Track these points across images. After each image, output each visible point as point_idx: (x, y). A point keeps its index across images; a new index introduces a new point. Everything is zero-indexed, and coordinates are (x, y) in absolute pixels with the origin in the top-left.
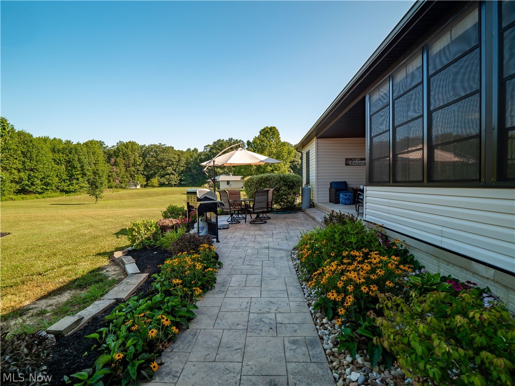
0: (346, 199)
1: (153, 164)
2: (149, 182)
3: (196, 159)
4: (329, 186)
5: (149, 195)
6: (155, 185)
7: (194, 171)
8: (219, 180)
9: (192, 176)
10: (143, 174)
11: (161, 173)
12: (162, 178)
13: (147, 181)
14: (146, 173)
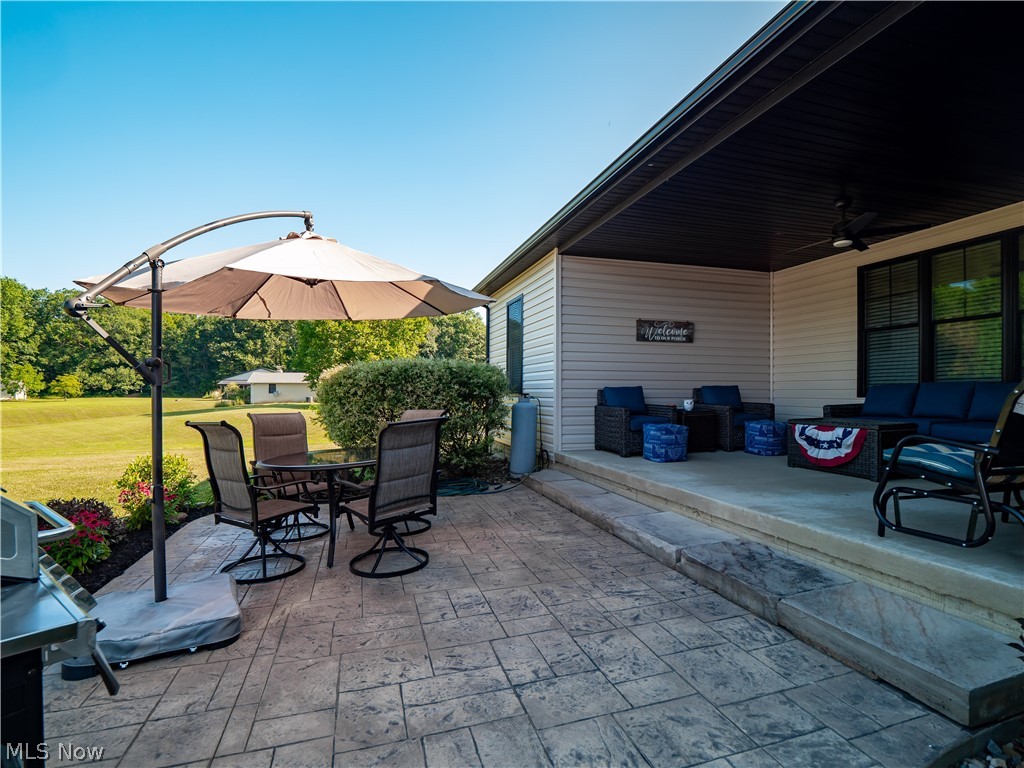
0: (668, 443)
1: (68, 340)
2: (54, 383)
3: (191, 331)
4: (594, 402)
5: (48, 417)
6: (73, 391)
7: (185, 360)
8: (249, 381)
9: (180, 370)
10: (35, 364)
11: (92, 363)
12: (94, 375)
13: (47, 380)
14: (44, 361)
